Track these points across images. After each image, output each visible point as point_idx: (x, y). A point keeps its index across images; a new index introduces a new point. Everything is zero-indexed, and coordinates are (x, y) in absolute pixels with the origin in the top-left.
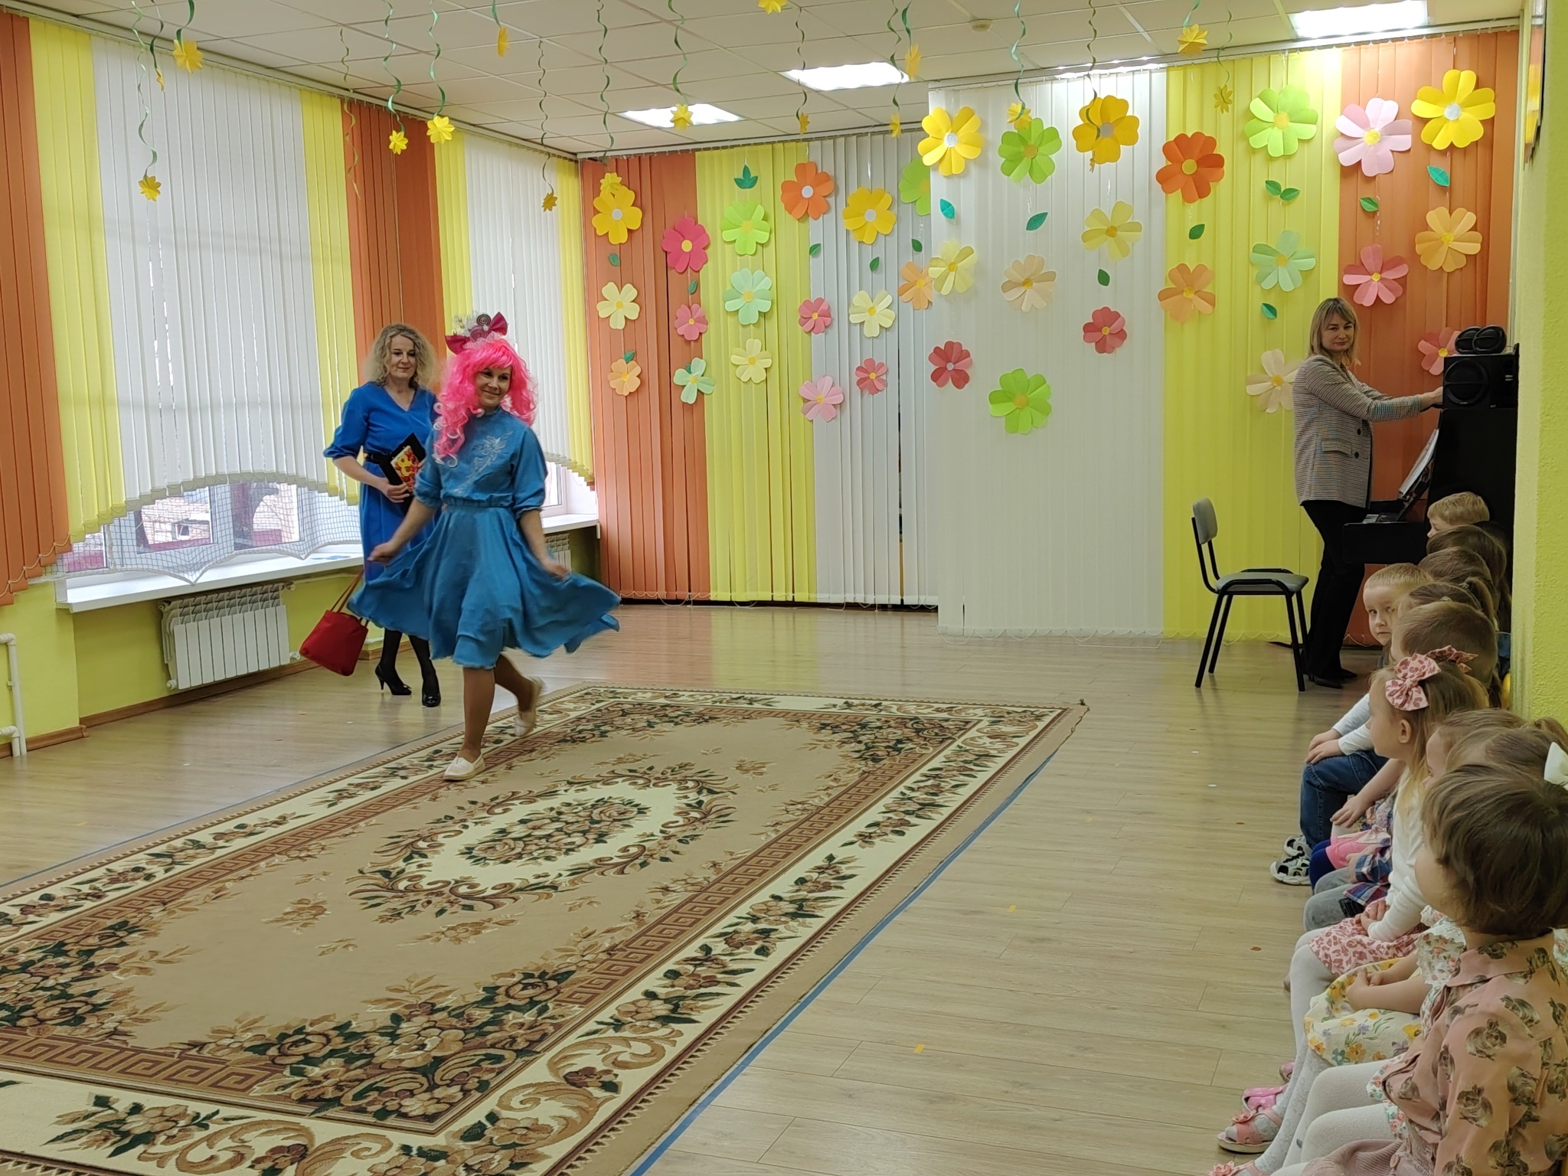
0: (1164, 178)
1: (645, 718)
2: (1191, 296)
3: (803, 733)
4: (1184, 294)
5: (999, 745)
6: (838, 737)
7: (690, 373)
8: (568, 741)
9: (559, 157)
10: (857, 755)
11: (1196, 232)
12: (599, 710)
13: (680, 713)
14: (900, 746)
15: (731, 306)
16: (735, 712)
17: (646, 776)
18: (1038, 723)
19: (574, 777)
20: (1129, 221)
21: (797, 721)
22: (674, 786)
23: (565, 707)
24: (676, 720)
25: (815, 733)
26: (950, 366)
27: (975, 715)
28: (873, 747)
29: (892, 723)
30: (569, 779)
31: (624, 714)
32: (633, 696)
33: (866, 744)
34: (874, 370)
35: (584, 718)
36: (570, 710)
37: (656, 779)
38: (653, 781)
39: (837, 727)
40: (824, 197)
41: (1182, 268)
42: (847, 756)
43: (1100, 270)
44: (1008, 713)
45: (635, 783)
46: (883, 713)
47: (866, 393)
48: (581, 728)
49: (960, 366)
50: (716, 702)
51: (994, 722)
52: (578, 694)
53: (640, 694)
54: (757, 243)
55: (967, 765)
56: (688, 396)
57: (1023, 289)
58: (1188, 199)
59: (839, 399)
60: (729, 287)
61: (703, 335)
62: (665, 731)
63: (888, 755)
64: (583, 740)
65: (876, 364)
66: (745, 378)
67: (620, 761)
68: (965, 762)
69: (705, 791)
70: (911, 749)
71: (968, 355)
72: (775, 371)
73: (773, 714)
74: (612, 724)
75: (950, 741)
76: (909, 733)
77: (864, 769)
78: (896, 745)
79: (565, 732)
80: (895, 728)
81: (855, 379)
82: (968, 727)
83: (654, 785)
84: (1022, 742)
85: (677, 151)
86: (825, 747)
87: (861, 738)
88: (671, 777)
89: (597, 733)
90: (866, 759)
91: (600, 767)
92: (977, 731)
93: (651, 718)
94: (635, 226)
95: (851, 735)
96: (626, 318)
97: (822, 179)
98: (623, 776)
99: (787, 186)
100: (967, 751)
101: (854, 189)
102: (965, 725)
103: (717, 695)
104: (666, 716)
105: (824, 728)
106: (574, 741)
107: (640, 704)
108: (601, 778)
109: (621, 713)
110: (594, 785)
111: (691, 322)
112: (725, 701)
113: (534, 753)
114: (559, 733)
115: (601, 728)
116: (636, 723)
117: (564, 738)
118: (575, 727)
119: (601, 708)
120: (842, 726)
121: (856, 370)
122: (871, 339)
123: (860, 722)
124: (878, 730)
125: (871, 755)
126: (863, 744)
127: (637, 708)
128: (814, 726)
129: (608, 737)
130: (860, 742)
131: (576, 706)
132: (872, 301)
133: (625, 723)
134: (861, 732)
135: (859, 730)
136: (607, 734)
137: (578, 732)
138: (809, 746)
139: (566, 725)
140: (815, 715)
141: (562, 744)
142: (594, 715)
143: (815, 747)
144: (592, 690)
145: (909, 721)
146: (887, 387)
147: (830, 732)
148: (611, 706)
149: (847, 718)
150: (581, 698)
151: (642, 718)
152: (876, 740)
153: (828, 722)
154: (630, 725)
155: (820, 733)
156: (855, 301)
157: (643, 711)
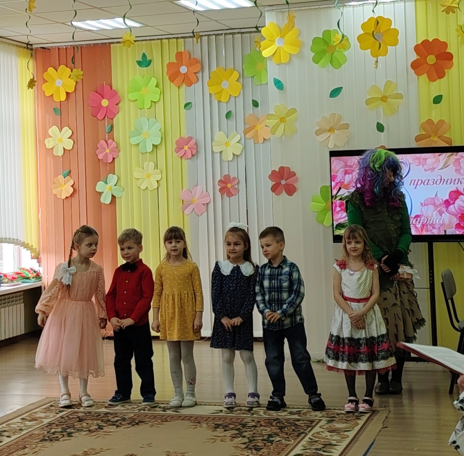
0: (415, 66)
1: (95, 422)
2: (436, 139)
3: (204, 431)
4: (432, 138)
5: (335, 438)
6: (229, 433)
7: (107, 184)
9: (21, 47)
10: (244, 446)
11: (438, 100)
12: (62, 417)
13: (118, 418)
14: (271, 439)
15: (134, 141)
16: (155, 417)
18: (359, 421)
20: (395, 92)
21: (199, 423)
23: (39, 416)
24: (117, 424)
25: (213, 431)
26: (283, 182)
27: (316, 416)
28: (254, 440)
29: (262, 422)
31: (81, 420)
33: (248, 438)
34: (229, 183)
35: (54, 423)
36: (43, 418)
39: (226, 426)
40: (195, 73)
41: (430, 122)
42: (236, 447)
43: (378, 123)
44: (338, 414)
46: (255, 416)
47: (225, 196)
48: (53, 430)
49: (290, 181)
50: (140, 410)
51: (329, 422)
52: (45, 407)
54: (152, 101)
55: (318, 452)
56: (106, 199)
57: (329, 134)
58: (432, 79)
59: (206, 200)
60: (132, 129)
61: (116, 160)
62: (111, 432)
63: (265, 446)
64: (57, 439)
65: (231, 177)
66: (143, 187)
68: (316, 449)
70: (279, 441)
71: (294, 174)
72: (163, 183)
73: (182, 418)
74: (74, 427)
75: (304, 435)
76: (275, 430)
78: (268, 438)
79: (43, 433)
80: (265, 426)
81: (218, 188)
82: (313, 424)
84: (351, 434)
85: (98, 44)
86: (222, 441)
87: (245, 434)
89: (65, 434)
92: (320, 427)
93: (99, 422)
94: (71, 90)
95: (237, 432)
96: (64, 149)
97: (193, 62)
99: (170, 65)
100: (316, 441)
101: (214, 68)
102: (311, 424)
103: (140, 405)
104: (109, 421)
105: (218, 428)
106: (51, 440)
107: (89, 413)
109: (78, 419)
111: (108, 151)
112: (146, 409)
113: (26, 450)
114: (39, 435)
115: (67, 430)
116: (90, 426)
117: (43, 438)
118: (49, 430)
119: (64, 416)
120: (230, 426)
121: (217, 182)
122: (227, 162)
123: (241, 423)
124: (254, 428)
125: (254, 446)
126: (246, 438)
127: (88, 416)
128: (211, 426)
129: (73, 436)
130: (244, 437)
131: (45, 415)
132: (228, 138)
133: (83, 427)
134: (243, 430)
135: (241, 428)
136: (72, 435)
137: (52, 433)
138: (210, 440)
139: (42, 428)
140: (209, 418)
141: (44, 442)
142: (60, 421)
143: (215, 441)
144: (54, 403)
145: (273, 421)
146: (238, 193)
147: (223, 430)
148: (70, 415)
149: (231, 420)
150: (48, 409)
151: (93, 423)
152: (254, 435)
153: (220, 423)
154: (86, 428)
155: (216, 431)
156: (216, 138)
157: (93, 418)
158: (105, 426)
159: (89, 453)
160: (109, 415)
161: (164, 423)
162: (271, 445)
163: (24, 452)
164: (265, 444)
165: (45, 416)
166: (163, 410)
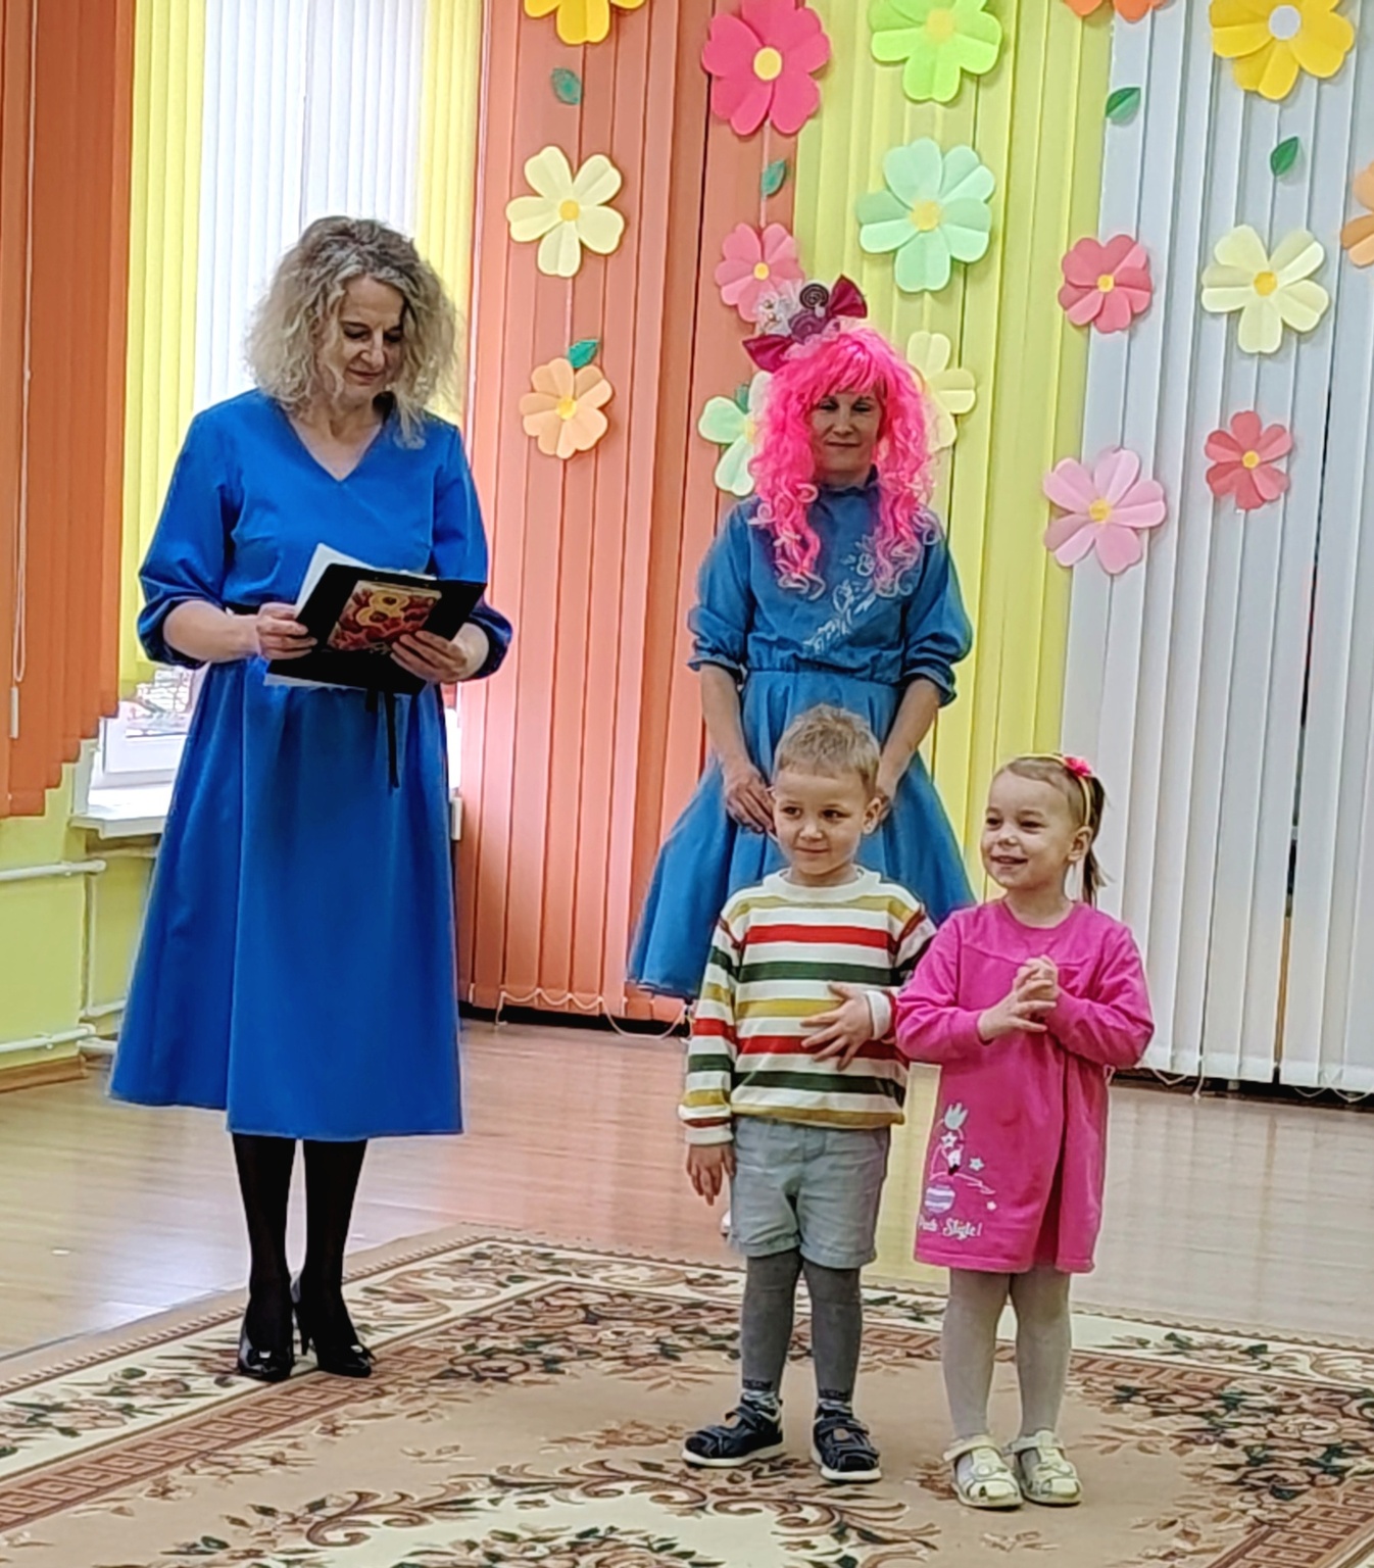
1: (649, 1332)
6: (1171, 1425)
7: (746, 410)
8: (462, 1376)
10: (1232, 1476)
12: (521, 1301)
14: (1337, 1462)
15: (876, 237)
17: (690, 1484)
19: (505, 1470)
22: (770, 1515)
23: (430, 1285)
25: (1105, 1410)
28: (1269, 1459)
29: (1304, 1400)
30: (493, 1472)
31: (592, 1318)
32: (603, 1273)
33: (1247, 1450)
34: (1257, 443)
35: (488, 1319)
36: (448, 1296)
37: (716, 1491)
38: (713, 1499)
39: (1160, 1398)
42: (1199, 1477)
45: (667, 1499)
46: (1275, 1371)
47: (1230, 502)
48: (486, 1344)
52: (454, 1255)
53: (617, 1269)
54: (963, 72)
56: (737, 477)
59: (1153, 514)
60: (874, 187)
62: (708, 1372)
63: (1312, 1483)
64: (502, 1377)
65: (1265, 426)
67: (612, 1438)
69: (853, 1534)
74: (565, 1340)
77: (1257, 1512)
78: (1323, 1457)
79: (447, 1351)
80: (1316, 1415)
81: (1204, 464)
83: (716, 1506)
86: (1142, 1449)
87: (1233, 1433)
88: (756, 1492)
89: (531, 1359)
90: (1254, 1488)
91: (565, 1447)
93: (664, 1332)
95: (1204, 1424)
96: (583, 246)
98: (629, 1478)
104: (703, 1331)
105: (1127, 1400)
106: (480, 1379)
107: (624, 1295)
108: (575, 1479)
109: (582, 1314)
110: (561, 1492)
111: (761, 272)
113: (384, 1401)
114: (434, 1354)
115: (540, 1348)
116: (629, 1344)
117: (448, 1366)
118: (472, 1341)
119: (527, 1298)
120: (1173, 1398)
121: (1205, 441)
122: (1257, 357)
123: (1220, 1392)
124: (1271, 1415)
125: (1267, 1480)
126: (1239, 1449)
127: (621, 1305)
128: (1098, 1390)
129: (563, 1372)
130: (1230, 1444)
131: (456, 1284)
132: (1269, 255)
133: (599, 1343)
134: (1227, 1419)
135: (1221, 1411)
136: (560, 1366)
137: (482, 1353)
138: (1097, 1441)
139: (445, 1333)
140: (1093, 1361)
141: (452, 1383)
142: (512, 1313)
143: (1115, 1448)
144: (491, 1247)
145: (1347, 1398)
146: (1287, 492)
147: (1148, 1410)
148: (552, 1294)
149: (1180, 1376)
150: (467, 1266)
151: (642, 1333)
152: (1271, 1442)
153: (1135, 1384)
154: (613, 1348)
155: (1120, 1410)
156: (1221, 251)
157: (638, 1315)
158: (685, 1350)
159: (625, 1438)
160: (702, 1312)
161: (916, 1361)
162: (1338, 1484)
163: (378, 1407)
164: (1313, 1476)
165: (456, 1289)
166: (913, 1314)
